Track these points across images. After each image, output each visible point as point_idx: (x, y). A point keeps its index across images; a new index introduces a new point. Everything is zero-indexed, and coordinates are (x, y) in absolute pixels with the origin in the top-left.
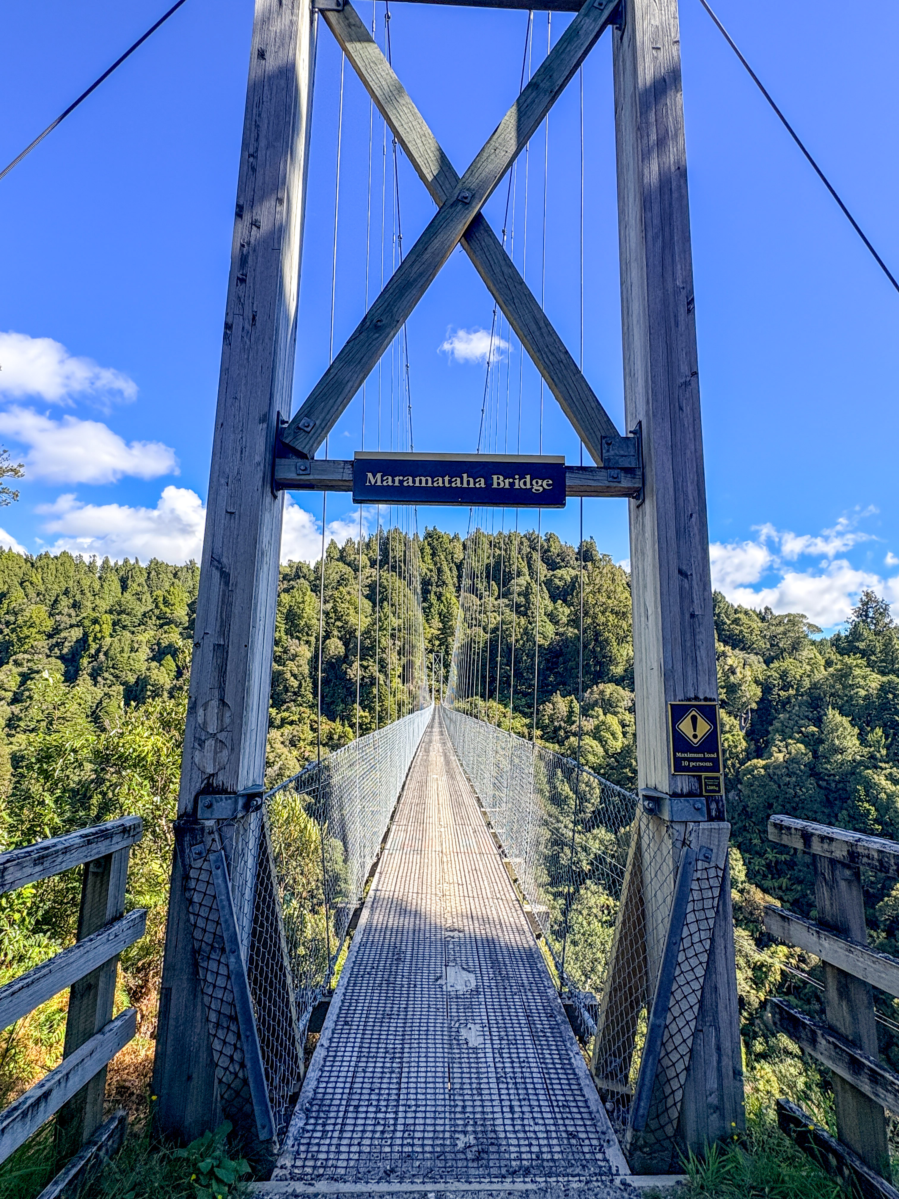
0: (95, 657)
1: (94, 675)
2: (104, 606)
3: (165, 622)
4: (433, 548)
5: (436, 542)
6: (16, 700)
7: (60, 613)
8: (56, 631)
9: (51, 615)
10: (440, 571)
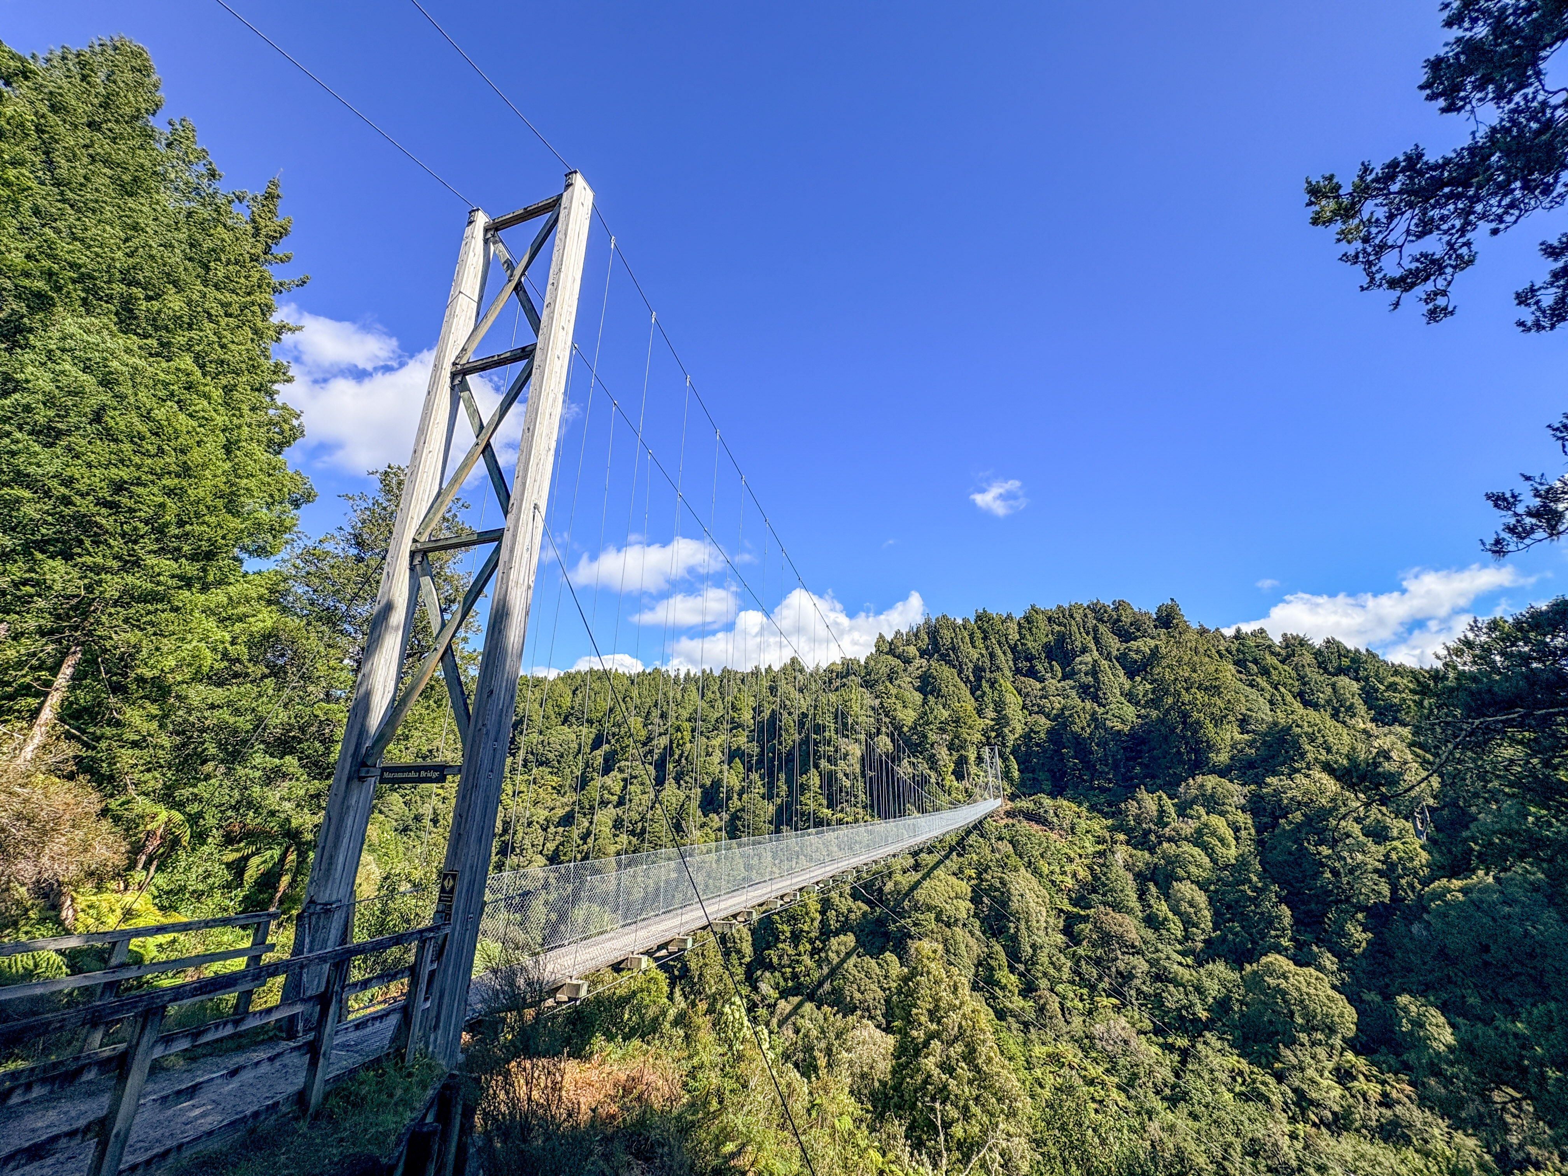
0: (678, 761)
1: (678, 780)
2: (685, 714)
3: (736, 726)
4: (984, 631)
5: (986, 625)
6: (620, 803)
7: (652, 723)
8: (649, 739)
9: (645, 725)
10: (992, 655)
